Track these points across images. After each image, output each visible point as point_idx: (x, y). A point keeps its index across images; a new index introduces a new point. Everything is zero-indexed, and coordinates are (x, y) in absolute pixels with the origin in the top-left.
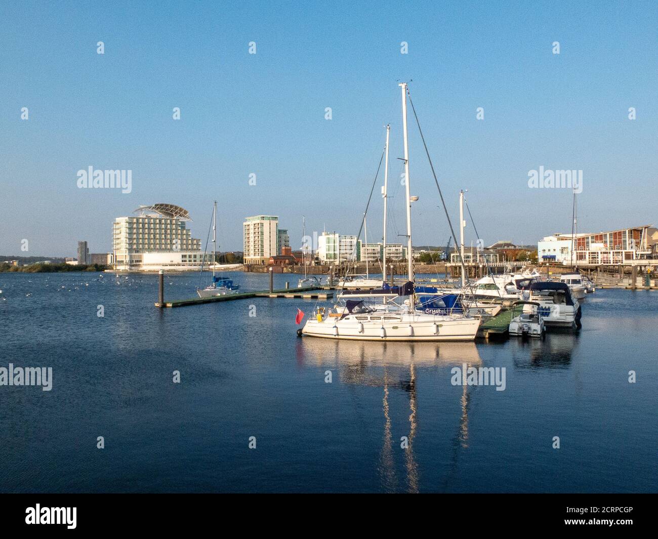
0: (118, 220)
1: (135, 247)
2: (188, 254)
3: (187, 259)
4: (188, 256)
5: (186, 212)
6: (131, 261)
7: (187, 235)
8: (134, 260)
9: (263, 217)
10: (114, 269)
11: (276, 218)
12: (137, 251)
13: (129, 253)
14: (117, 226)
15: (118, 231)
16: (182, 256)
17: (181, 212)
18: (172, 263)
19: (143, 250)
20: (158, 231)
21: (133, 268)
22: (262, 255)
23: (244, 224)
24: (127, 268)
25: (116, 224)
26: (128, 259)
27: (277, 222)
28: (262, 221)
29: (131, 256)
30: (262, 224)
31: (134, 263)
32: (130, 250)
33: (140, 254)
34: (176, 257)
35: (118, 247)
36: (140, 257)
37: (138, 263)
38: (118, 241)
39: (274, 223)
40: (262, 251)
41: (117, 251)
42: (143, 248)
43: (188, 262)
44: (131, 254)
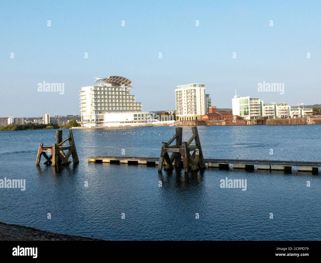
0: (83, 89)
1: (99, 109)
2: (138, 113)
3: (138, 117)
4: (138, 116)
5: (130, 82)
6: (97, 120)
7: (133, 99)
8: (99, 119)
9: (195, 85)
10: (82, 126)
11: (203, 85)
12: (100, 112)
13: (95, 114)
14: (83, 94)
15: (83, 98)
16: (134, 115)
17: (127, 82)
18: (127, 121)
19: (105, 111)
20: (114, 97)
21: (99, 125)
22: (196, 113)
23: (176, 90)
24: (94, 125)
25: (82, 92)
26: (94, 118)
27: (204, 88)
28: (195, 88)
29: (97, 116)
30: (195, 90)
31: (99, 122)
32: (96, 111)
33: (102, 114)
34: (130, 116)
35: (84, 109)
36: (103, 116)
37: (102, 121)
38: (84, 105)
39: (203, 89)
40: (195, 110)
41: (84, 113)
42: (105, 110)
43: (138, 120)
44: (97, 115)
